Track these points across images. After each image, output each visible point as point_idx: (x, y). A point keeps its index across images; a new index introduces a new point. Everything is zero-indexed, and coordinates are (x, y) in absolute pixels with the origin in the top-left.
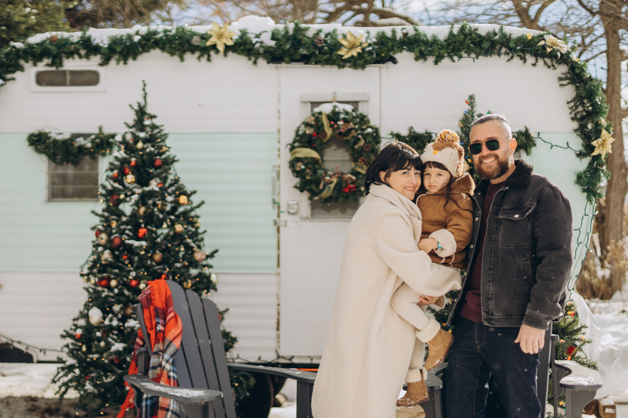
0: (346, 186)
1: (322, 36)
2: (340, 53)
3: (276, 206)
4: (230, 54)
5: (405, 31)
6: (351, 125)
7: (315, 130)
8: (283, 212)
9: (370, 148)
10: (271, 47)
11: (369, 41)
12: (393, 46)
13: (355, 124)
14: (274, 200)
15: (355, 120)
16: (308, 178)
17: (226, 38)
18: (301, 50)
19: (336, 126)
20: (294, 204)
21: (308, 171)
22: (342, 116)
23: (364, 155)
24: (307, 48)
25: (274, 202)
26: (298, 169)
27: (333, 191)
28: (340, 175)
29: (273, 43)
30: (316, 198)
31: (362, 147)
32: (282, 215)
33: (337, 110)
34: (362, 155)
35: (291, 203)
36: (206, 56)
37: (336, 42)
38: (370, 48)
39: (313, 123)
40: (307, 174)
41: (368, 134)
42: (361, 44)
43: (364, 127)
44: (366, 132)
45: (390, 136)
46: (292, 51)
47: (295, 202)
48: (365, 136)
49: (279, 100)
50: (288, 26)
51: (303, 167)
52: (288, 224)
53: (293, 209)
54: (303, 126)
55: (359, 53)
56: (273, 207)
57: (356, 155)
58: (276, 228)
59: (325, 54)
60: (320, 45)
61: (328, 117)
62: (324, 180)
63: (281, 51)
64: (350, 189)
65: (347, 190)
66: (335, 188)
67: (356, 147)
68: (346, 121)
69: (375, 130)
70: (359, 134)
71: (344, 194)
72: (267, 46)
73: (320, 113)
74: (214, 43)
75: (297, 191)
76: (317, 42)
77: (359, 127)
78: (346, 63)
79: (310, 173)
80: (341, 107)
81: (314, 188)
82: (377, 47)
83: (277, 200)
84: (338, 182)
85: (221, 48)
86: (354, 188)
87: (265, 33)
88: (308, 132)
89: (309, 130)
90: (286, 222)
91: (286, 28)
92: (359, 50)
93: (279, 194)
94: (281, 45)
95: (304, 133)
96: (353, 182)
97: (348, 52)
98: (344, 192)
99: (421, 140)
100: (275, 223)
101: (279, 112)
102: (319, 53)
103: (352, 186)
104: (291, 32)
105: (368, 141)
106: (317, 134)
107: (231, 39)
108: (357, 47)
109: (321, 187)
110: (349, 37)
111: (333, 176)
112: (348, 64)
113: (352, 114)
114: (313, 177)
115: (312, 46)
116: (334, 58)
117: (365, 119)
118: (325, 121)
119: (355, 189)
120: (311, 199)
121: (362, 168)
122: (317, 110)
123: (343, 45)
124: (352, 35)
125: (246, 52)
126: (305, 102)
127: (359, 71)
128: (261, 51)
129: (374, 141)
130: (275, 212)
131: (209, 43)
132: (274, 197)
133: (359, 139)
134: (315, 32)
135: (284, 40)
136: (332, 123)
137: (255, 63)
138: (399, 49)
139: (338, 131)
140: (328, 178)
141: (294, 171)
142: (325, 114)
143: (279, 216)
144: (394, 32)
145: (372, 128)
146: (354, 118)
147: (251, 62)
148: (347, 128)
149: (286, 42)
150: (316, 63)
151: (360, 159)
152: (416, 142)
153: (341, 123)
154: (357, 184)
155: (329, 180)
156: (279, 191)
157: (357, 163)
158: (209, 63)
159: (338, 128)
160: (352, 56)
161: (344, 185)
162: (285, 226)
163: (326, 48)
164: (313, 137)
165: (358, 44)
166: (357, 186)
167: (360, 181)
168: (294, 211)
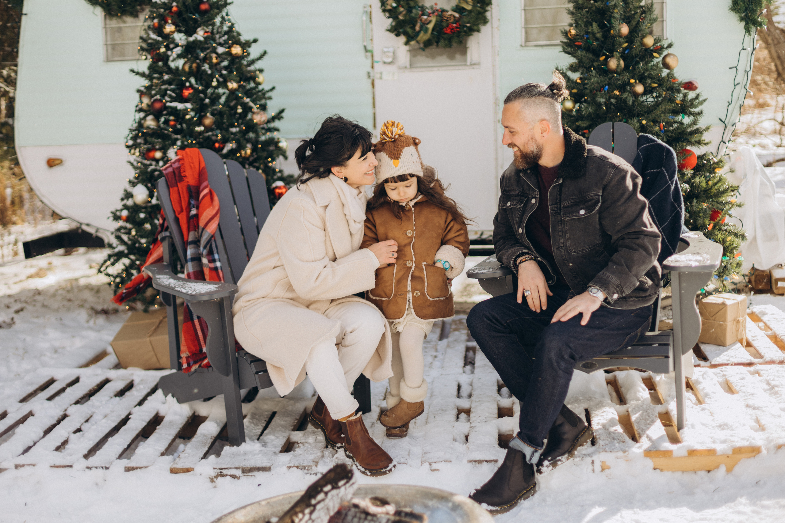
0: (448, 26)
3: (369, 54)
8: (377, 62)
14: (365, 47)
16: (401, 17)
20: (388, 52)
21: (402, 9)
25: (367, 51)
26: (389, 7)
27: (432, 33)
28: (440, 13)
30: (413, 43)
32: (376, 65)
35: (386, 50)
40: (401, 13)
47: (391, 50)
51: (394, 5)
52: (384, 76)
53: (388, 57)
56: (366, 56)
58: (370, 81)
62: (421, 20)
64: (452, 29)
65: (448, 31)
66: (433, 29)
71: (445, 36)
75: (392, 36)
79: (404, 13)
81: (409, 30)
83: (369, 48)
84: (437, 21)
86: (456, 27)
90: (381, 73)
93: (371, 40)
96: (456, 21)
98: (446, 33)
100: (369, 76)
103: (455, 25)
109: (417, 28)
111: (431, 15)
114: (408, 17)
119: (458, 29)
120: (406, 43)
130: (369, 62)
132: (365, 44)
140: (425, 17)
141: (384, 11)
143: (373, 67)
154: (460, 23)
155: (426, 20)
156: (372, 36)
161: (444, 24)
162: (381, 78)
166: (460, 25)
167: (465, 19)
168: (390, 60)
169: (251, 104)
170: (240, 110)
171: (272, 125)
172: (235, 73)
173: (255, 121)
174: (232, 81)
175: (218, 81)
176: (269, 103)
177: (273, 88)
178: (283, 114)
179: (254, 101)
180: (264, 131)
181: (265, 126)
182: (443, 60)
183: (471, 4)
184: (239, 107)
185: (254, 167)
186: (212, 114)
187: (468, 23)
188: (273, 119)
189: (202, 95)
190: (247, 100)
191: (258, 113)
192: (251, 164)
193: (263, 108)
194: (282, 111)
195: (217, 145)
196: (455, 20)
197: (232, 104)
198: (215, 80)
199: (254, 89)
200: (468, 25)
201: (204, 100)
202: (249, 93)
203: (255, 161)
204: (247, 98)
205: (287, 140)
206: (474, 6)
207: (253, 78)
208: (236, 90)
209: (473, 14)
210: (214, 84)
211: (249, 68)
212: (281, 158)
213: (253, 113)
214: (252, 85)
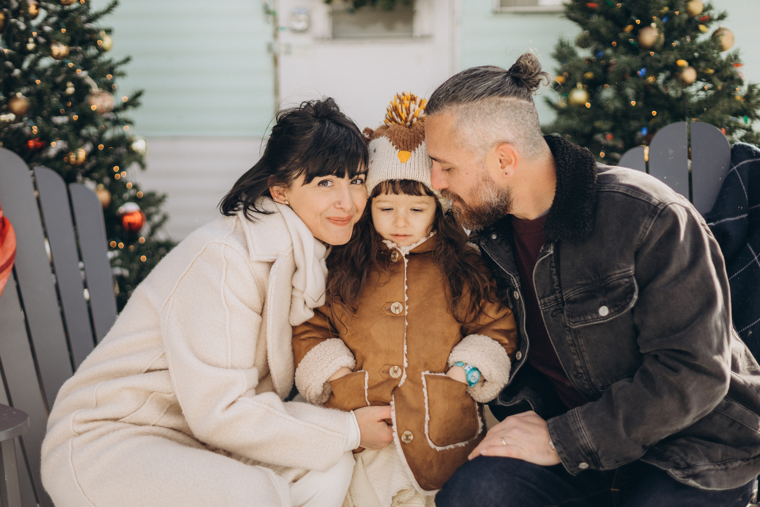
3: (269, 17)
8: (282, 29)
14: (265, 7)
25: (266, 11)
32: (281, 34)
35: (296, 10)
47: (304, 11)
52: (293, 50)
53: (299, 22)
56: (266, 21)
58: (271, 57)
83: (271, 7)
90: (287, 46)
100: (270, 48)
130: (268, 28)
132: (266, 1)
143: (274, 36)
162: (286, 53)
168: (301, 25)
169: (89, 81)
170: (70, 90)
171: (122, 115)
172: (64, 30)
173: (94, 107)
174: (59, 42)
175: (36, 41)
176: (119, 83)
177: (127, 60)
178: (141, 99)
179: (93, 76)
180: (108, 124)
181: (111, 116)
182: (378, 28)
184: (70, 84)
185: (92, 179)
186: (27, 95)
188: (125, 106)
189: (9, 64)
190: (82, 73)
191: (98, 95)
192: (88, 175)
193: (109, 88)
194: (139, 94)
195: (31, 143)
197: (59, 79)
198: (31, 40)
199: (96, 57)
201: (11, 71)
202: (86, 64)
203: (94, 169)
204: (83, 70)
205: (147, 139)
207: (94, 42)
208: (65, 57)
210: (31, 46)
211: (88, 26)
212: (135, 167)
213: (92, 94)
214: (92, 51)
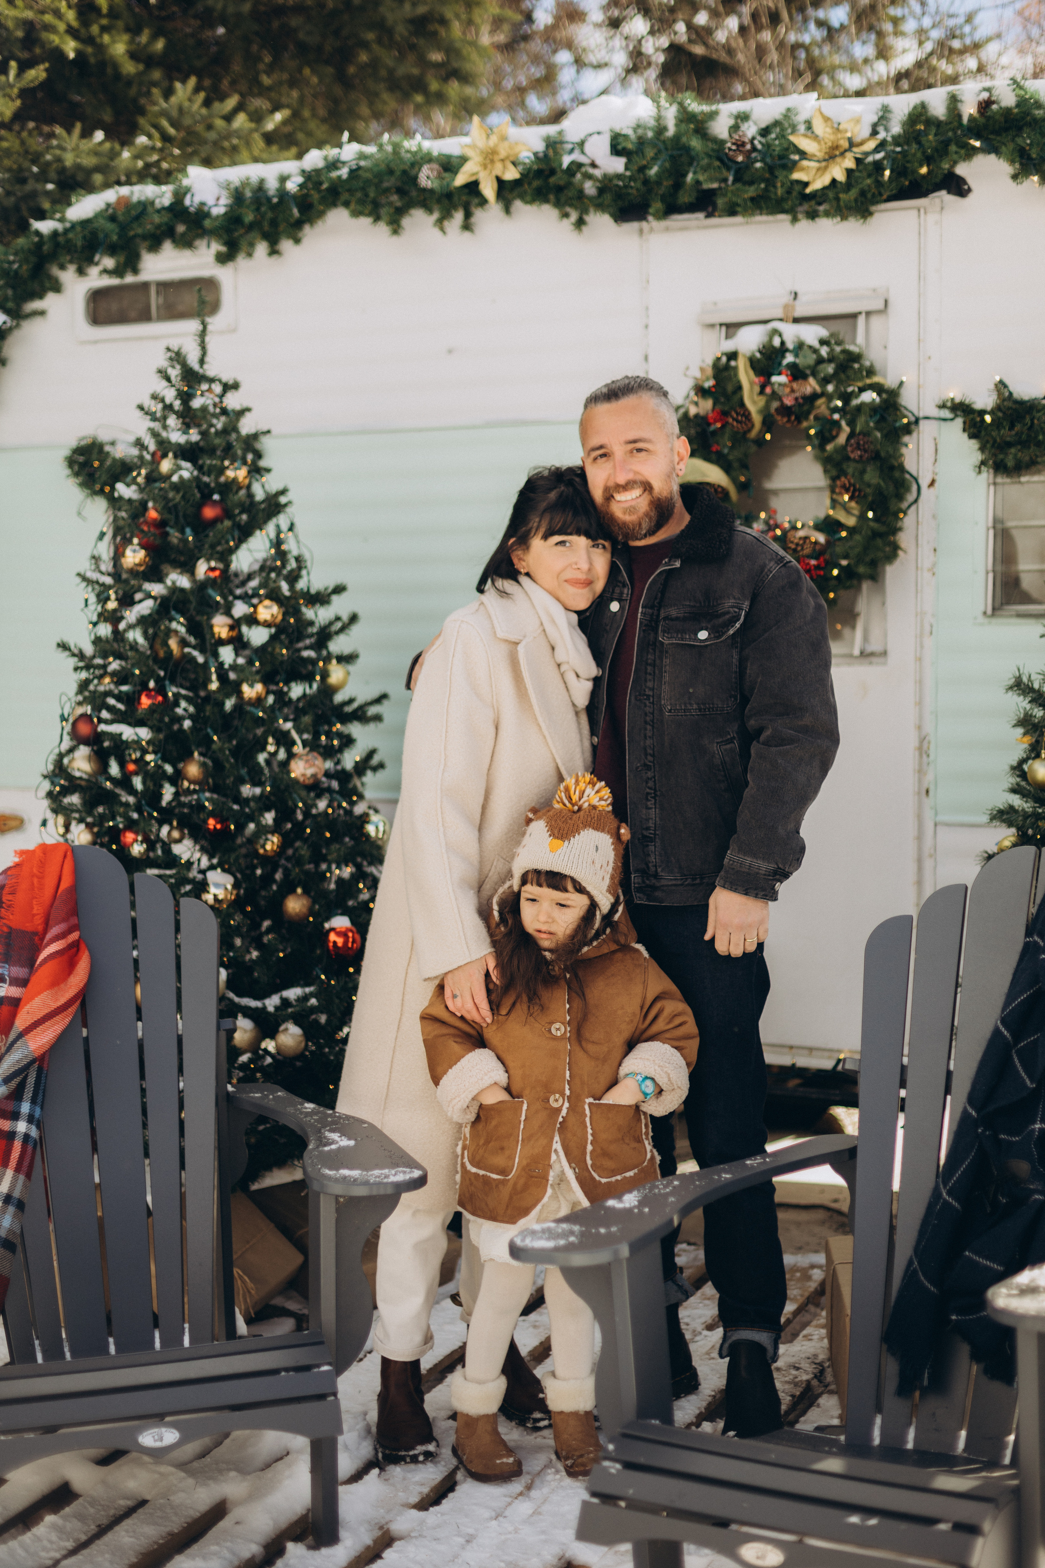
1: (750, 130)
2: (796, 176)
4: (518, 204)
5: (985, 95)
6: (811, 385)
7: (714, 404)
9: (865, 451)
10: (619, 176)
11: (882, 135)
12: (946, 144)
13: (826, 381)
15: (821, 367)
17: (503, 160)
18: (690, 177)
19: (768, 390)
22: (789, 358)
23: (851, 468)
24: (705, 169)
28: (780, 532)
29: (618, 165)
31: (844, 448)
33: (777, 342)
34: (842, 473)
36: (459, 216)
37: (785, 146)
38: (879, 156)
39: (709, 384)
41: (860, 408)
42: (852, 144)
43: (850, 389)
44: (855, 402)
45: (946, 414)
46: (667, 183)
48: (852, 414)
49: (647, 327)
50: (663, 113)
54: (692, 393)
55: (849, 172)
57: (834, 473)
59: (751, 183)
60: (740, 159)
61: (753, 363)
63: (639, 184)
67: (829, 447)
68: (797, 373)
69: (884, 396)
70: (836, 410)
72: (605, 176)
73: (733, 356)
74: (473, 179)
76: (730, 149)
77: (837, 388)
78: (820, 204)
80: (791, 333)
82: (898, 149)
85: (489, 190)
86: (818, 567)
87: (596, 136)
88: (693, 411)
89: (696, 404)
91: (659, 118)
92: (849, 163)
94: (642, 169)
95: (686, 414)
96: (819, 552)
97: (822, 170)
99: (1028, 420)
101: (646, 358)
102: (736, 181)
103: (813, 562)
104: (671, 131)
105: (858, 430)
106: (725, 414)
107: (514, 164)
108: (842, 154)
110: (819, 128)
112: (821, 208)
113: (815, 351)
115: (717, 163)
116: (780, 192)
117: (856, 366)
118: (746, 377)
119: (822, 573)
121: (848, 511)
122: (729, 346)
123: (803, 154)
124: (827, 119)
125: (552, 197)
126: (712, 326)
127: (853, 224)
128: (589, 188)
129: (877, 428)
131: (460, 180)
133: (837, 424)
134: (732, 122)
135: (650, 153)
136: (762, 379)
137: (580, 223)
138: (963, 152)
139: (775, 405)
142: (744, 356)
144: (954, 101)
145: (878, 388)
146: (820, 361)
147: (568, 224)
148: (797, 394)
149: (655, 159)
150: (732, 212)
151: (838, 483)
152: (1012, 427)
153: (779, 379)
154: (827, 557)
157: (835, 496)
158: (467, 234)
159: (775, 396)
160: (834, 181)
163: (758, 165)
164: (709, 424)
165: (846, 145)
166: (827, 562)
167: (839, 549)
169: (295, 736)
170: (270, 749)
172: (257, 665)
173: (294, 775)
174: (250, 682)
175: (221, 679)
183: (856, 512)
184: (270, 740)
187: (846, 557)
190: (285, 725)
191: (300, 758)
195: (212, 824)
196: (814, 550)
197: (257, 732)
198: (213, 676)
199: (317, 697)
200: (844, 563)
204: (288, 720)
206: (862, 517)
209: (858, 537)
210: (214, 685)
211: (308, 653)
